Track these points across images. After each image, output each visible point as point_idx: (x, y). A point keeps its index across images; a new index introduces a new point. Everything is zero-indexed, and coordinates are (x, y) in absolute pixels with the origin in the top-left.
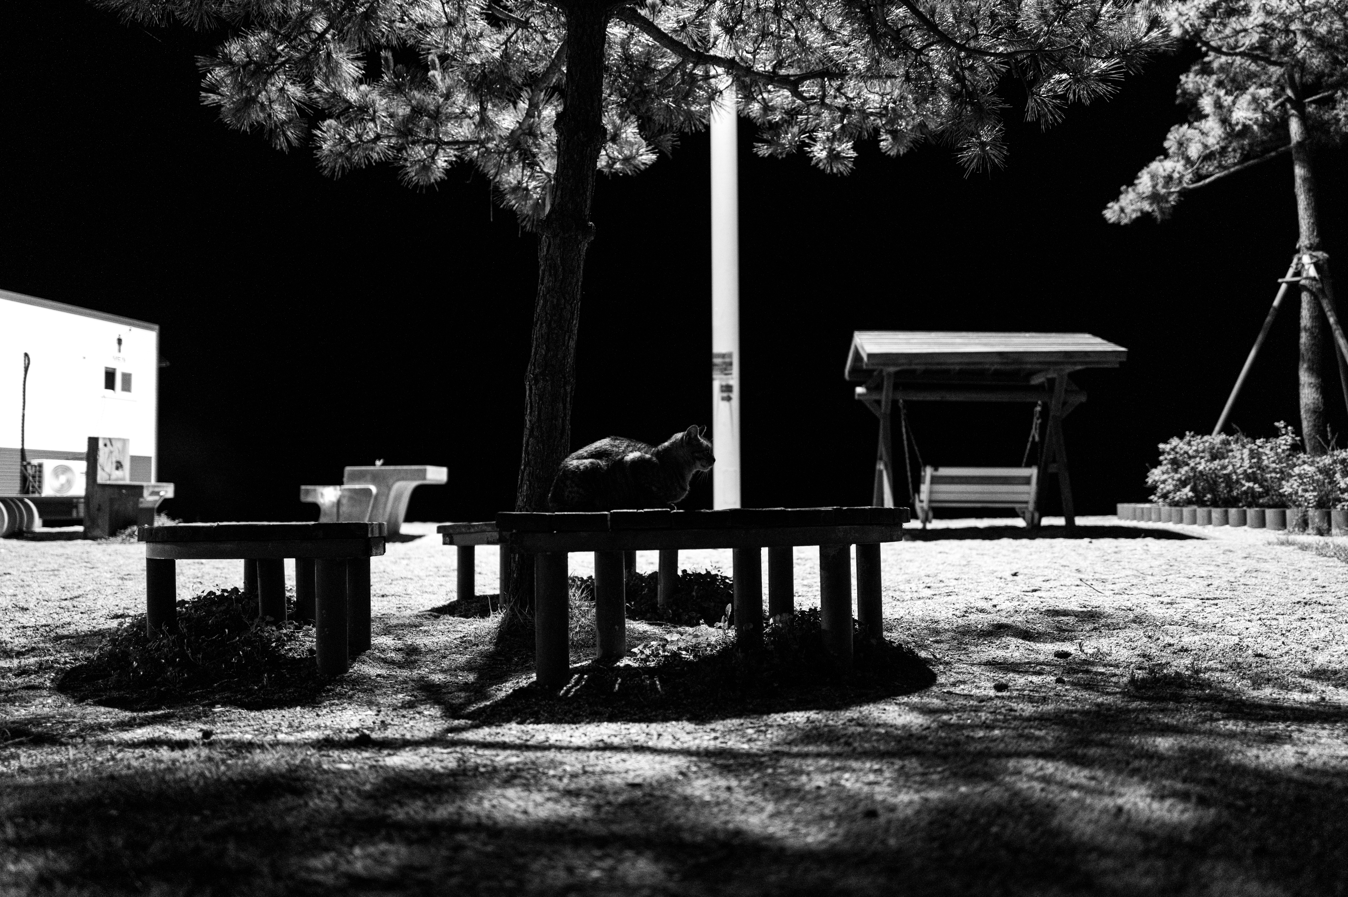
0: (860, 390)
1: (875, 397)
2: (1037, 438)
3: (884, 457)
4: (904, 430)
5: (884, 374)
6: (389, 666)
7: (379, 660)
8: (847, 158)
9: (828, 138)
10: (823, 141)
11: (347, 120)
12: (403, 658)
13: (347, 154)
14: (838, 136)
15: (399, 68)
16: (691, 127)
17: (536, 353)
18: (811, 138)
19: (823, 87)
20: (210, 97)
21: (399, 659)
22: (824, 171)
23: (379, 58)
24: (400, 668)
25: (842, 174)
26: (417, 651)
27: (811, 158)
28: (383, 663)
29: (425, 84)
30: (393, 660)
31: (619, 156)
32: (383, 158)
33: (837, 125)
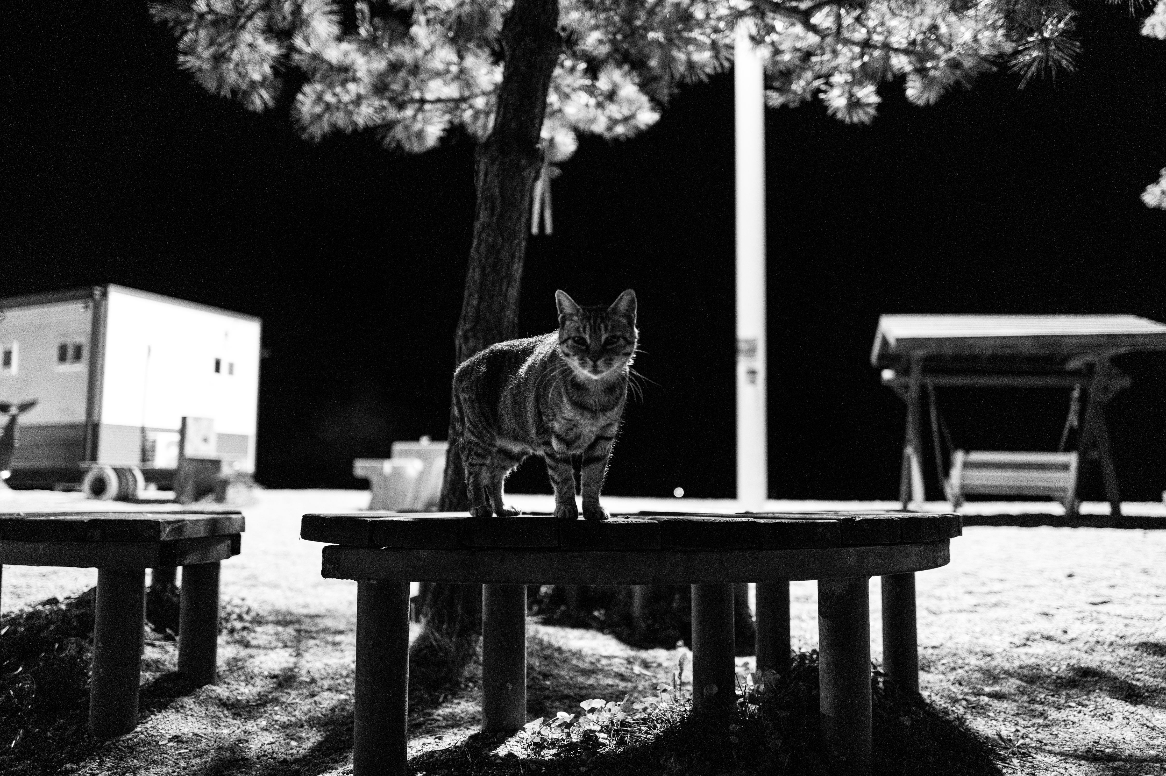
0: (887, 375)
1: (903, 380)
2: (1075, 423)
3: (914, 441)
4: (933, 415)
5: (913, 359)
6: (222, 712)
7: (214, 701)
8: (869, 105)
9: (846, 82)
10: (840, 85)
11: (328, 81)
12: (259, 694)
13: (326, 117)
14: (858, 77)
15: (376, 20)
16: (691, 77)
17: (468, 304)
18: (827, 83)
19: (839, 17)
20: (189, 62)
21: (251, 697)
22: (842, 122)
23: (354, 11)
24: (236, 715)
25: (863, 123)
26: (292, 680)
27: (826, 108)
28: (216, 707)
29: (406, 40)
30: (238, 701)
31: (618, 116)
32: (370, 124)
33: (857, 64)
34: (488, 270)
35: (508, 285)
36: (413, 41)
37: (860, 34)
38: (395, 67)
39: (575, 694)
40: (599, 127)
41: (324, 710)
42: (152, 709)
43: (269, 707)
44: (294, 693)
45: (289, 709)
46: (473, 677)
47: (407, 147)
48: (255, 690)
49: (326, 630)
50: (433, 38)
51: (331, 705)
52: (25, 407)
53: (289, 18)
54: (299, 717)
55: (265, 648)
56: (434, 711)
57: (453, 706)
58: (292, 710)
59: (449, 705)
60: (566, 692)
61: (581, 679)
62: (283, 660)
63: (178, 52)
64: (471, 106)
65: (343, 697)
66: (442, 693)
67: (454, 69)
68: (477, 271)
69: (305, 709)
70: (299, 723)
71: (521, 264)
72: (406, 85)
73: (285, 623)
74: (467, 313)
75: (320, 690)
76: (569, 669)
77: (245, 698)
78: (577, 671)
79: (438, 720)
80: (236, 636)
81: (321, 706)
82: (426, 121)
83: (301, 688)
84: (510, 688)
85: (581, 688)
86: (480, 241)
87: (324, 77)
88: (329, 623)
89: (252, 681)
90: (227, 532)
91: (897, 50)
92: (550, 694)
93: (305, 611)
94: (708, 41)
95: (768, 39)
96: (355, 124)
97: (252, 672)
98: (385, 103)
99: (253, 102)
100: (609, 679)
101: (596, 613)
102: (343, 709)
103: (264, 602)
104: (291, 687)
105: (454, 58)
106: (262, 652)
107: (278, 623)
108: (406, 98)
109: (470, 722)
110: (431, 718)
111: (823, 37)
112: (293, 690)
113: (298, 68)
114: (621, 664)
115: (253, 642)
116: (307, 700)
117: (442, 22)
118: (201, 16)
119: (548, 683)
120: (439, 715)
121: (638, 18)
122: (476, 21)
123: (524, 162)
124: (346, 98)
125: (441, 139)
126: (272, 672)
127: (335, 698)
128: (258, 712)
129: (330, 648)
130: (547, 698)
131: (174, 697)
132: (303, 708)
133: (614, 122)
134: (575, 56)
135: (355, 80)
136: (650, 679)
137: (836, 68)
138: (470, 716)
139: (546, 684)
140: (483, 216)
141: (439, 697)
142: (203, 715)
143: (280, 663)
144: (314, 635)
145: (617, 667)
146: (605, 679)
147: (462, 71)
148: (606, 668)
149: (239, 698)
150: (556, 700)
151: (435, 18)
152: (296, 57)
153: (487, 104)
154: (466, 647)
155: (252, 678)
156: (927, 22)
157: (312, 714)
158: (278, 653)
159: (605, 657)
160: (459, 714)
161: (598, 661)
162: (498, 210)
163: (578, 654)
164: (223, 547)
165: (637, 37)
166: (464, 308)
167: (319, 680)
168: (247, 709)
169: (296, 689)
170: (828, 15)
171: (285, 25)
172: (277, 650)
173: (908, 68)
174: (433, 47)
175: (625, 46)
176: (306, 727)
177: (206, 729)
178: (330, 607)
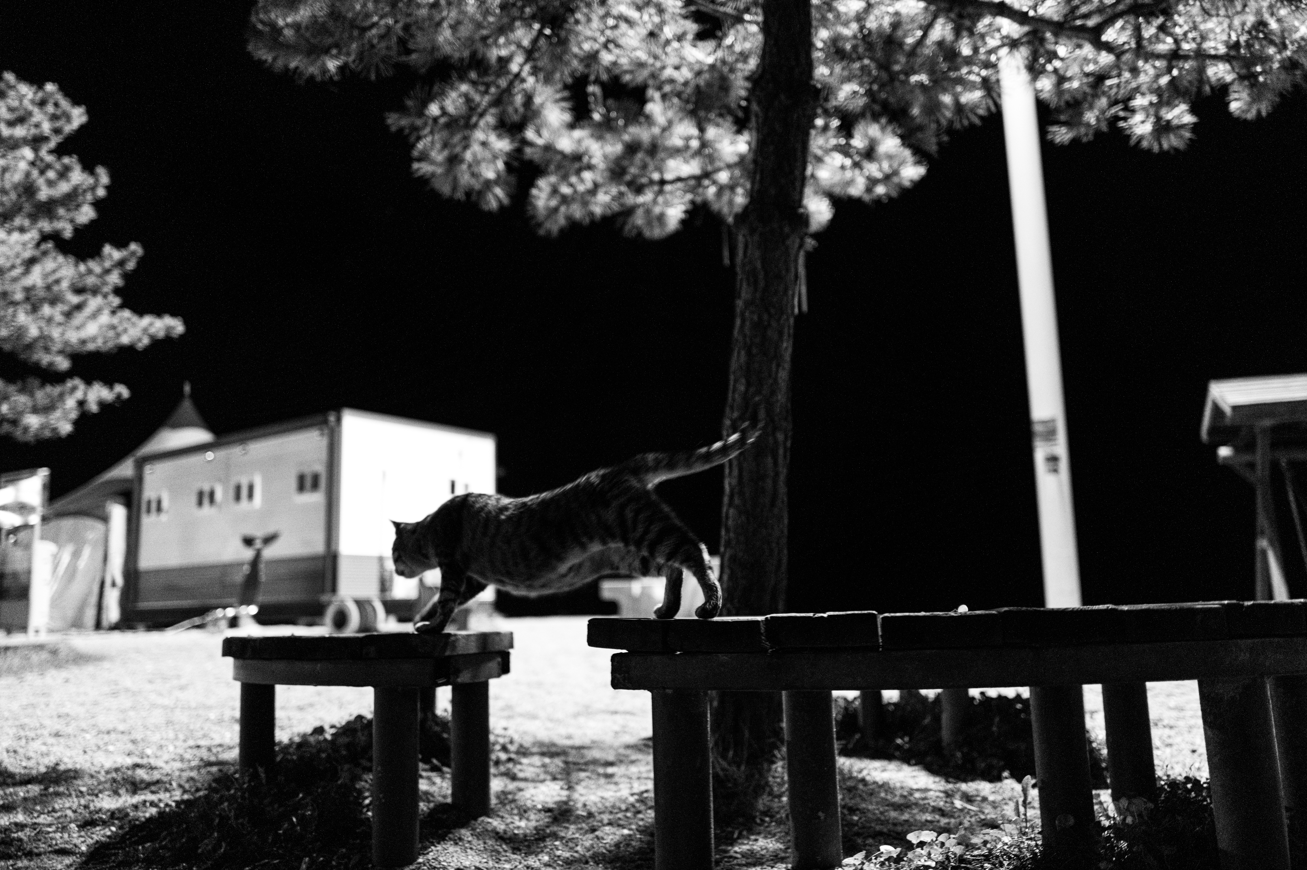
0: (1224, 452)
1: (1247, 458)
3: (1267, 531)
4: (1292, 498)
5: (1257, 430)
6: (501, 846)
7: (491, 834)
8: (1183, 126)
9: (1151, 104)
10: (1144, 109)
11: (563, 172)
12: (536, 828)
13: (563, 209)
14: (1166, 95)
15: (610, 102)
16: (961, 121)
17: (734, 392)
18: (1126, 109)
19: (1137, 30)
20: (424, 168)
21: (528, 831)
22: (1149, 151)
23: (586, 95)
24: (515, 850)
25: (1176, 150)
26: (569, 814)
27: (1129, 137)
28: (494, 840)
29: (642, 119)
30: (515, 834)
31: (879, 175)
32: (609, 212)
33: (1164, 80)
34: (754, 351)
35: (778, 365)
36: (649, 120)
37: (1166, 45)
38: (632, 148)
39: (889, 831)
40: (857, 189)
41: (607, 846)
42: (431, 840)
43: (548, 842)
44: (572, 827)
45: (570, 844)
46: (769, 810)
47: (647, 233)
48: (533, 824)
49: (595, 762)
50: (670, 114)
51: (615, 840)
52: (269, 539)
53: (521, 110)
54: (582, 853)
55: (533, 781)
56: (730, 848)
57: (751, 843)
58: (574, 845)
59: (746, 842)
60: (878, 828)
61: (893, 814)
62: (555, 793)
63: (411, 160)
64: (714, 182)
65: (626, 832)
66: (737, 828)
67: (695, 144)
68: (743, 353)
69: (588, 844)
70: (583, 859)
71: (791, 342)
72: (644, 167)
73: (552, 755)
74: (734, 400)
75: (600, 824)
76: (877, 803)
77: (521, 832)
78: (888, 805)
79: (736, 858)
80: (502, 769)
81: (605, 842)
82: (667, 204)
83: (580, 823)
84: (822, 818)
85: (895, 825)
86: (743, 321)
87: (559, 167)
88: (595, 754)
89: (526, 815)
90: (497, 648)
91: (1216, 58)
92: (860, 831)
93: (568, 743)
94: (978, 79)
95: (1049, 67)
96: (592, 214)
97: (525, 805)
98: (623, 188)
99: (488, 203)
100: (927, 814)
101: (899, 741)
102: (628, 845)
103: (525, 733)
104: (568, 821)
105: (695, 132)
106: (530, 785)
107: (543, 754)
108: (644, 180)
109: (772, 860)
110: (728, 855)
111: (1118, 56)
112: (571, 824)
113: (531, 162)
114: (938, 797)
115: (521, 775)
116: (587, 836)
117: (679, 95)
118: (435, 120)
119: (856, 818)
120: (736, 852)
121: (897, 62)
122: (716, 89)
123: (787, 229)
124: (581, 188)
125: (683, 222)
126: (546, 805)
127: (617, 833)
128: (538, 848)
129: (602, 781)
130: (858, 834)
131: (451, 829)
132: (585, 843)
133: (872, 182)
134: (827, 114)
135: (590, 167)
136: (976, 815)
137: (1137, 90)
138: (771, 854)
139: (853, 820)
140: (745, 293)
141: (733, 833)
142: (482, 849)
143: (553, 796)
144: (583, 767)
145: (934, 801)
146: (921, 814)
147: (704, 144)
148: (921, 802)
149: (516, 832)
150: (869, 836)
151: (672, 92)
152: (528, 151)
153: (731, 178)
154: (757, 776)
155: (525, 811)
156: (1250, 19)
157: (595, 850)
158: (548, 786)
159: (918, 790)
160: (758, 852)
161: (911, 794)
162: (762, 284)
163: (885, 786)
164: (494, 665)
165: (897, 84)
166: (730, 395)
167: (596, 814)
168: (526, 843)
169: (574, 823)
170: (1123, 28)
171: (516, 118)
172: (548, 783)
173: (1229, 78)
174: (670, 123)
175: (883, 95)
176: (592, 863)
177: (486, 862)
178: (595, 738)
